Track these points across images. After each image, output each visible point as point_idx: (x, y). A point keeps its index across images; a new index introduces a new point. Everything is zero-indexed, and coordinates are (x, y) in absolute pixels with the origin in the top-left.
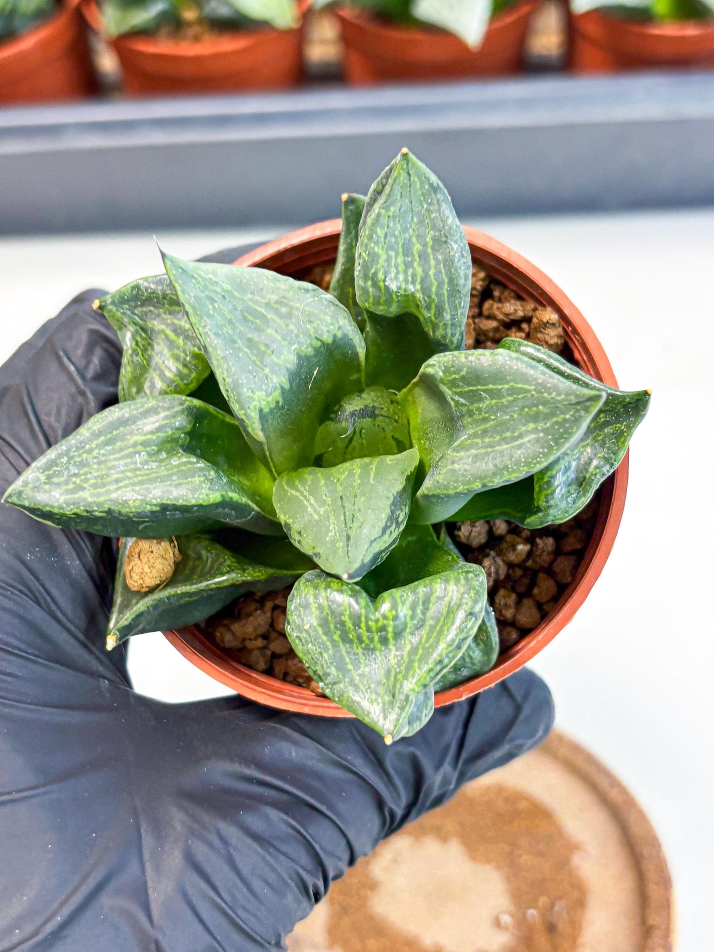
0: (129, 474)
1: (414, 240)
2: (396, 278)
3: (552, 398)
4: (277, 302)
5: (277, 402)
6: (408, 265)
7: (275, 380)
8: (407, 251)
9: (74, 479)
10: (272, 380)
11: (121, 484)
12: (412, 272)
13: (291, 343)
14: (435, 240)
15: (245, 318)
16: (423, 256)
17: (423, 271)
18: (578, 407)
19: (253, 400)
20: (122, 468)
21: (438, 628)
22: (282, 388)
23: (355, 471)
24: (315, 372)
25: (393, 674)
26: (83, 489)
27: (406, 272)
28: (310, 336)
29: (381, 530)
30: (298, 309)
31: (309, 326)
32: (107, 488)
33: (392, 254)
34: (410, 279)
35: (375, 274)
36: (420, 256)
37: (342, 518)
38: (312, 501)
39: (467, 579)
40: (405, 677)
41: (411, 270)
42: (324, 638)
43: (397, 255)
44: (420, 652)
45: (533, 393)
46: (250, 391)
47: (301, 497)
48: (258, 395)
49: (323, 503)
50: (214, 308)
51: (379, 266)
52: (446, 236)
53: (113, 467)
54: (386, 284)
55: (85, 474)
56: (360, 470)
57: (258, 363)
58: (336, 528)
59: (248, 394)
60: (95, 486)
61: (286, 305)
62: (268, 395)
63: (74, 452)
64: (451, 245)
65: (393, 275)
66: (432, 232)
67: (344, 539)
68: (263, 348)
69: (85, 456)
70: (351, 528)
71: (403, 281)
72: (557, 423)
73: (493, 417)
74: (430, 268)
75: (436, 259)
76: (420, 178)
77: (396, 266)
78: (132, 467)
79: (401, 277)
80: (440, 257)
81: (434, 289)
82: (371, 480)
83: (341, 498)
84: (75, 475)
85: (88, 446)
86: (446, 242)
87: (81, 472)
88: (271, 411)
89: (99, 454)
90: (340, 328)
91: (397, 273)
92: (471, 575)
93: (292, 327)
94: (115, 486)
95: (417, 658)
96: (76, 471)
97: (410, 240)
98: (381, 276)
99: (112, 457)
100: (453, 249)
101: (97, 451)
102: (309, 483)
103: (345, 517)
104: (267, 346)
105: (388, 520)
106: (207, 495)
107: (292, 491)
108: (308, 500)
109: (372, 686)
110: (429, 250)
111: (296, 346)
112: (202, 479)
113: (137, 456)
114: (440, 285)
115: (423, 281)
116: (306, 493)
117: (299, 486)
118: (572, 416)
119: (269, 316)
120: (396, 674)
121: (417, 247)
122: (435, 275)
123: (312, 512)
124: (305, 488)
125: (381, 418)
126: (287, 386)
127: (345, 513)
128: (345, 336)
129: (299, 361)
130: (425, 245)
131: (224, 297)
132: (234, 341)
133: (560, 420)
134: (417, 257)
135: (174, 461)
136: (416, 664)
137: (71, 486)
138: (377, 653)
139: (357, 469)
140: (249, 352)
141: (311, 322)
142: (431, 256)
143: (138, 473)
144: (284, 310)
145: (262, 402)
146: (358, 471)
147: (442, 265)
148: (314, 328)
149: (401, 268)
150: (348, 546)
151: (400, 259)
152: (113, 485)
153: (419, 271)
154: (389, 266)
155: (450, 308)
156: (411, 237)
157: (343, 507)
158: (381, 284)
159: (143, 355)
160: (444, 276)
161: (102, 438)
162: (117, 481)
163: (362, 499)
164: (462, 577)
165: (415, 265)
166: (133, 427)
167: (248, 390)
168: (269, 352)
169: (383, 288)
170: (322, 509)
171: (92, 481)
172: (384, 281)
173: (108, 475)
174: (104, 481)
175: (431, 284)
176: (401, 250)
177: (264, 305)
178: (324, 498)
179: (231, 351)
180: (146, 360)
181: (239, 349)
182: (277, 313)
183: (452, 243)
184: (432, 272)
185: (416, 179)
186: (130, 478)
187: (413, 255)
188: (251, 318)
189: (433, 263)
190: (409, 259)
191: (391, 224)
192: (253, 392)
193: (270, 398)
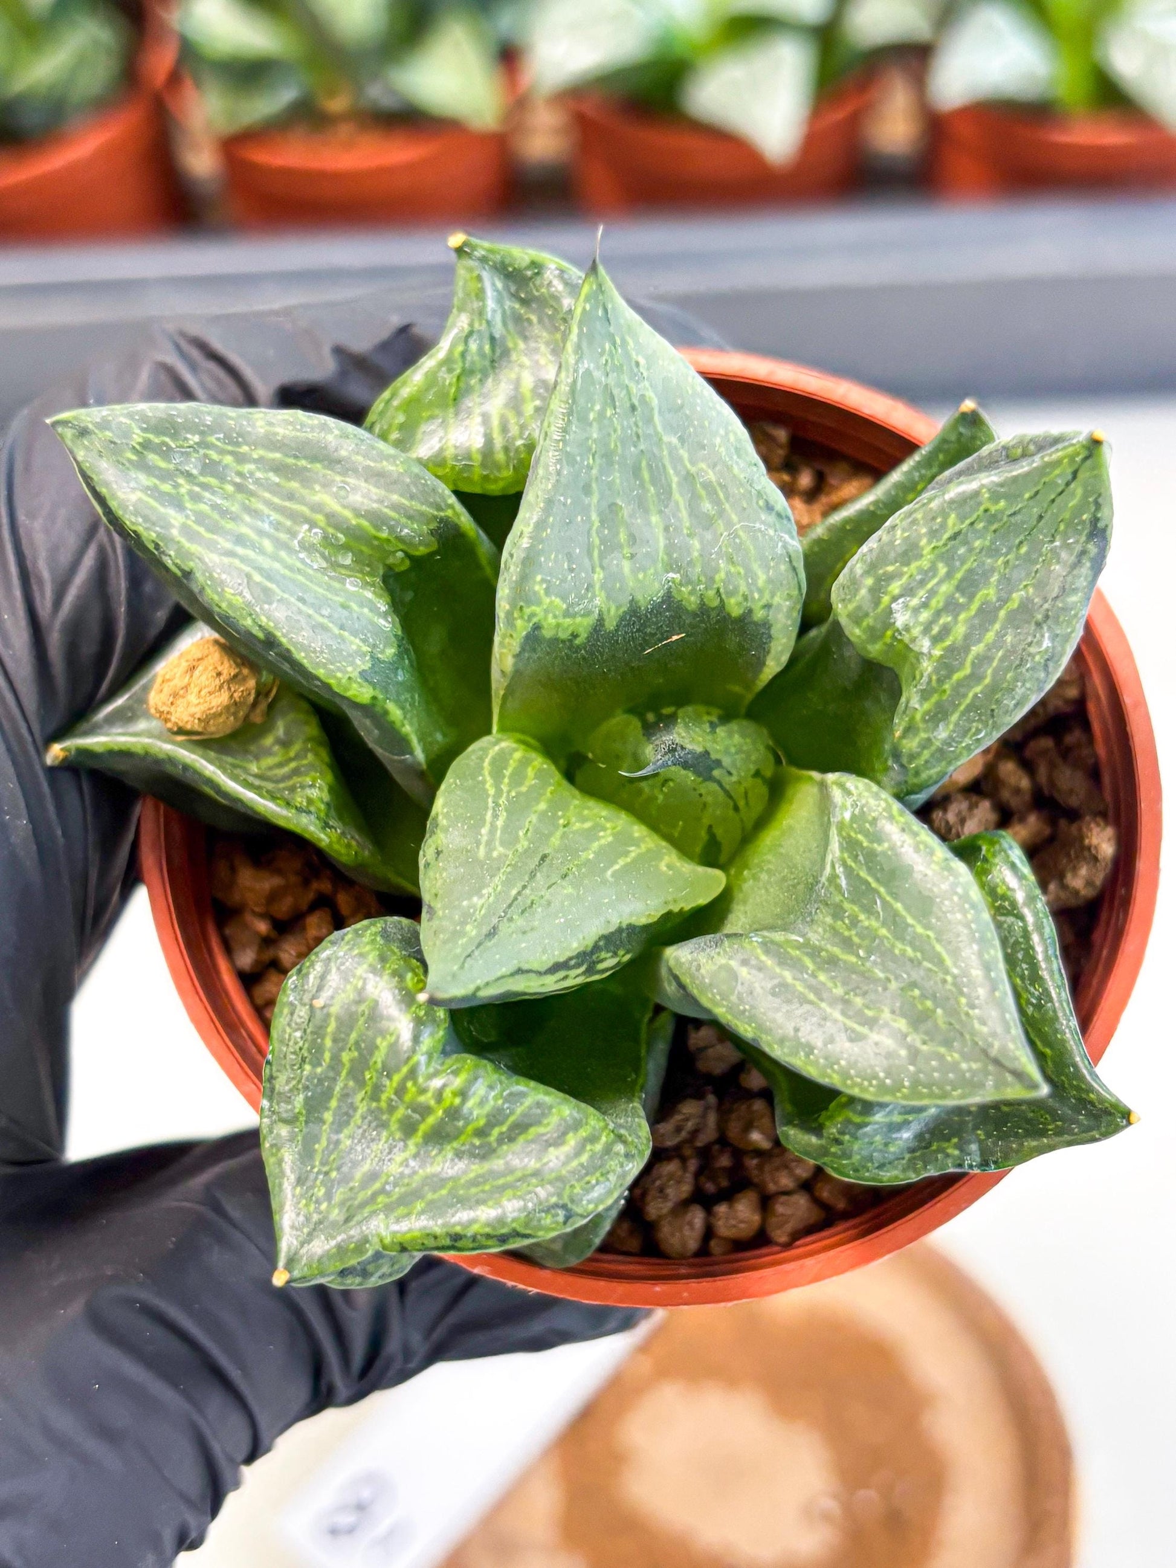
0: (267, 545)
1: (994, 578)
2: (916, 611)
3: (967, 1014)
4: (707, 486)
5: (575, 636)
6: (951, 607)
7: (597, 601)
8: (969, 585)
9: (181, 481)
10: (594, 596)
11: (240, 550)
12: (948, 623)
13: (670, 567)
14: (1026, 607)
15: (636, 471)
16: (987, 614)
17: (967, 637)
18: (991, 1068)
19: (539, 603)
20: (266, 526)
21: (501, 1181)
22: (601, 621)
23: (602, 834)
24: (675, 638)
25: (377, 1186)
26: (180, 507)
27: (938, 614)
28: (712, 580)
29: (550, 964)
30: (729, 524)
31: (722, 564)
32: (215, 537)
33: (942, 569)
34: (936, 630)
35: (890, 578)
36: (980, 611)
37: (514, 892)
38: (500, 823)
39: (608, 1150)
40: (388, 1209)
41: (949, 619)
42: (328, 1043)
43: (949, 576)
44: (444, 1192)
45: (949, 978)
46: (544, 586)
47: (490, 800)
48: (552, 602)
49: (510, 841)
50: (601, 414)
51: (905, 569)
52: (1047, 617)
53: (255, 513)
54: (894, 606)
55: (205, 487)
56: (610, 839)
57: (596, 554)
58: (491, 899)
59: (537, 588)
60: (201, 519)
61: (717, 502)
62: (567, 614)
63: (218, 439)
64: (1043, 636)
65: (915, 602)
66: (1031, 590)
67: (485, 930)
68: (623, 537)
69: (228, 459)
70: (511, 920)
71: (921, 624)
72: (941, 1058)
73: (861, 953)
74: (979, 641)
75: (1000, 636)
76: (1085, 496)
77: (932, 593)
78: (283, 536)
79: (925, 616)
80: (1009, 639)
81: (957, 676)
82: (609, 873)
83: (544, 858)
84: (188, 475)
85: (245, 449)
86: (1039, 625)
87: (202, 479)
88: (555, 640)
89: (251, 474)
90: (768, 606)
91: (925, 605)
92: (620, 1148)
93: (696, 544)
94: (228, 545)
95: (430, 1196)
96: (195, 472)
97: (986, 575)
98: (895, 587)
99: (267, 495)
100: (1039, 643)
101: (252, 467)
102: (524, 789)
103: (519, 893)
104: (633, 539)
105: (578, 956)
106: (350, 678)
107: (488, 778)
108: (495, 816)
109: (334, 1174)
110: (1002, 613)
111: (677, 576)
112: (365, 649)
113: (306, 527)
114: (975, 677)
115: (951, 650)
116: (502, 801)
117: (506, 780)
118: (970, 1070)
119: (677, 496)
120: (382, 1191)
121: (989, 592)
122: (977, 657)
123: (485, 839)
124: (509, 792)
125: (714, 787)
126: (610, 625)
127: (524, 887)
128: (766, 625)
129: (663, 602)
130: (1004, 601)
131: (633, 408)
132: (587, 490)
133: (949, 1058)
134: (975, 606)
135: (351, 583)
136: (419, 1205)
137: (166, 487)
138: (385, 1134)
139: (609, 832)
140: (597, 524)
141: (731, 561)
142: (997, 626)
143: (283, 554)
144: (707, 506)
145: (550, 616)
146: (606, 838)
147: (1000, 654)
148: (728, 573)
149: (937, 602)
150: (479, 945)
151: (944, 588)
152: (228, 540)
153: (960, 630)
154: (922, 583)
155: (957, 724)
156: (993, 570)
157: (533, 875)
158: (886, 599)
159: (458, 378)
160: (989, 672)
161: (277, 455)
162: (240, 540)
163: (570, 890)
164: (604, 1139)
165: (962, 616)
166: (338, 478)
167: (543, 581)
168: (627, 551)
169: (882, 606)
170: (501, 849)
171: (204, 508)
172: (895, 599)
173: (235, 518)
174: (223, 522)
175: (962, 664)
176: (959, 575)
177: (683, 473)
178: (521, 833)
179: (569, 501)
180: (458, 389)
181: (585, 510)
182: (693, 501)
183: (1047, 635)
184: (976, 649)
185: (1079, 492)
186: (262, 551)
187: (971, 597)
188: (646, 475)
189: (990, 636)
190: (961, 600)
191: (980, 526)
192: (547, 591)
193: (568, 621)
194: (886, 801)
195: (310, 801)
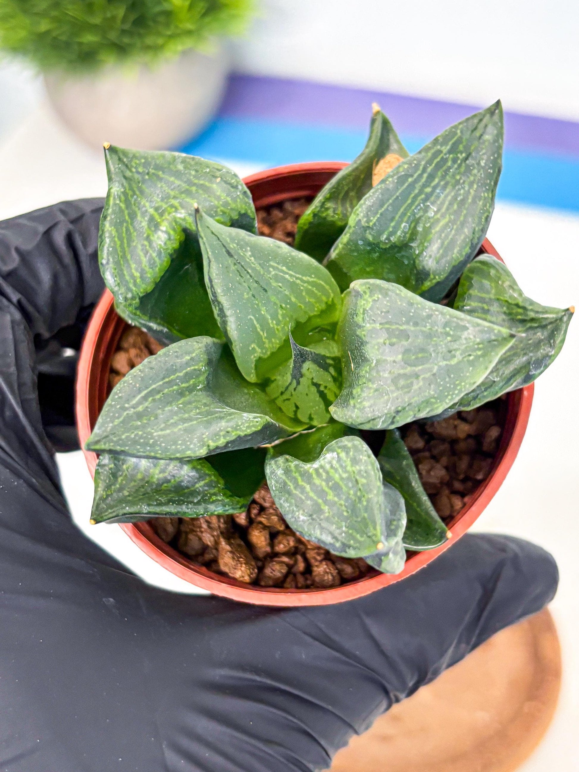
0: (428, 190)
1: (336, 499)
2: (330, 463)
3: (133, 433)
4: (412, 383)
5: (356, 315)
6: (329, 479)
7: (368, 325)
8: (336, 488)
9: (464, 155)
10: (370, 324)
11: (425, 175)
12: (322, 477)
13: (378, 361)
14: (320, 511)
15: (422, 350)
16: (321, 493)
17: (314, 484)
18: (105, 434)
19: (370, 296)
20: (438, 191)
21: (125, 241)
22: (360, 327)
23: (274, 322)
24: (352, 365)
25: (138, 193)
26: (450, 152)
27: (327, 473)
28: (370, 380)
29: (212, 278)
30: (392, 392)
31: (375, 386)
32: (433, 165)
33: (345, 475)
34: (321, 471)
35: (347, 453)
36: (323, 491)
37: (250, 271)
38: (287, 276)
39: (129, 290)
40: (125, 193)
41: (324, 478)
42: (202, 182)
43: (342, 479)
44: (127, 217)
45: (153, 431)
46: (376, 299)
47: (300, 276)
48: (370, 302)
49: (276, 278)
50: (448, 334)
51: (349, 459)
52: (313, 519)
53: (444, 187)
54: (335, 453)
55: (460, 166)
56: (272, 326)
57: (387, 326)
58: (248, 260)
59: (376, 295)
60: (444, 161)
61: (403, 387)
62: (364, 310)
63: (481, 174)
64: (306, 516)
65: (334, 462)
66: (327, 515)
67: (232, 252)
68: (394, 340)
69: (472, 178)
70: (235, 264)
71: (325, 465)
72: (118, 418)
73: (181, 406)
74: (311, 489)
75: (311, 499)
76: (360, 542)
77: (336, 470)
78: (432, 199)
79: (328, 466)
80: (309, 502)
81: (299, 479)
82: (252, 317)
83: (265, 291)
84: (466, 159)
85: (475, 186)
86: (311, 516)
87: (463, 165)
88: (356, 305)
89: (463, 188)
90: (354, 406)
91: (332, 467)
92: (129, 295)
93: (386, 375)
94: (429, 170)
95: (126, 212)
96: (467, 162)
97: (338, 495)
98: (343, 455)
99: (453, 194)
100: (302, 514)
101: (467, 188)
102: (304, 294)
103: (248, 273)
104: (392, 345)
106: (358, 214)
107: (312, 279)
108: (291, 276)
109: (147, 177)
110: (320, 501)
111: (373, 365)
112: (371, 224)
113: (435, 209)
114: (297, 485)
115: (310, 476)
116: (298, 281)
117: (310, 287)
118: (108, 427)
119: (409, 369)
120: (134, 193)
121: (331, 496)
122: (305, 488)
123: (280, 267)
124: (303, 286)
125: (289, 381)
126: (358, 332)
127: (251, 276)
128: (348, 406)
129: (365, 358)
130: (326, 502)
131: (450, 352)
132: (416, 324)
133: (116, 420)
134: (326, 489)
135: (405, 226)
136: (123, 206)
137: (461, 147)
139: (276, 327)
140: (401, 328)
141: (376, 390)
142: (315, 498)
143: (423, 196)
144: (402, 382)
145: (365, 302)
146: (272, 324)
147: (303, 498)
148: (370, 388)
149: (332, 472)
150: (224, 246)
151: (337, 476)
152: (431, 170)
153: (317, 481)
154: (341, 466)
155: (281, 478)
156: (340, 499)
157: (257, 282)
158: (339, 451)
160: (297, 492)
161: (470, 201)
162: (431, 177)
163: (246, 296)
164: (134, 289)
165: (324, 484)
166: (455, 227)
167: (378, 298)
168: (387, 342)
169: (336, 448)
170: (273, 273)
171: (449, 164)
172: (338, 454)
173: (443, 177)
174: (441, 170)
175: (303, 480)
176: (341, 483)
177: (419, 374)
178: (280, 284)
179: (411, 314)
181: (407, 323)
182: (405, 376)
183: (305, 518)
184: (308, 488)
185: (362, 539)
186: (424, 186)
187: (331, 488)
188: (420, 355)
189: (312, 494)
190: (330, 483)
191: (359, 494)
192: (374, 300)
193: (361, 311)
194: (245, 431)
195: (327, 209)
